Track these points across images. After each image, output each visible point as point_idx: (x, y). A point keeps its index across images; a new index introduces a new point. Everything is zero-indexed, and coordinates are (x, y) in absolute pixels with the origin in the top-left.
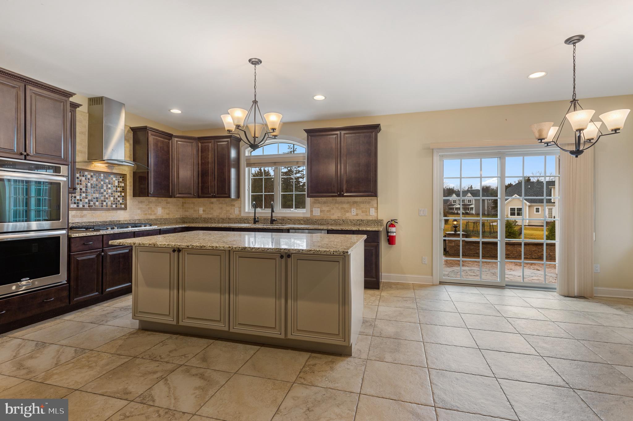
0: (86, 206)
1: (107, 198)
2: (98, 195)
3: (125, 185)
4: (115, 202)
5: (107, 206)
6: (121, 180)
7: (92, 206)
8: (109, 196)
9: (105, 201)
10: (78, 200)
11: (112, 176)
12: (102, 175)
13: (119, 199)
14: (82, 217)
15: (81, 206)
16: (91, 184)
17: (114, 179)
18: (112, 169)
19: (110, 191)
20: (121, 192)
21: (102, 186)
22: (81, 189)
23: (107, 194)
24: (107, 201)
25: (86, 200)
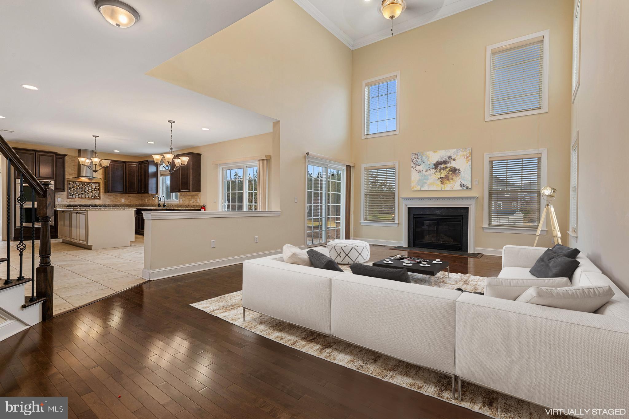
0: (77, 197)
1: (89, 194)
2: (83, 192)
3: (100, 187)
5: (88, 197)
6: (97, 185)
7: (80, 197)
9: (87, 195)
10: (72, 194)
11: (91, 184)
12: (86, 183)
13: (95, 194)
14: (74, 202)
15: (74, 197)
16: (80, 188)
17: (93, 185)
18: (92, 181)
19: (90, 190)
20: (97, 191)
21: (86, 188)
22: (74, 190)
23: (88, 192)
25: (77, 195)
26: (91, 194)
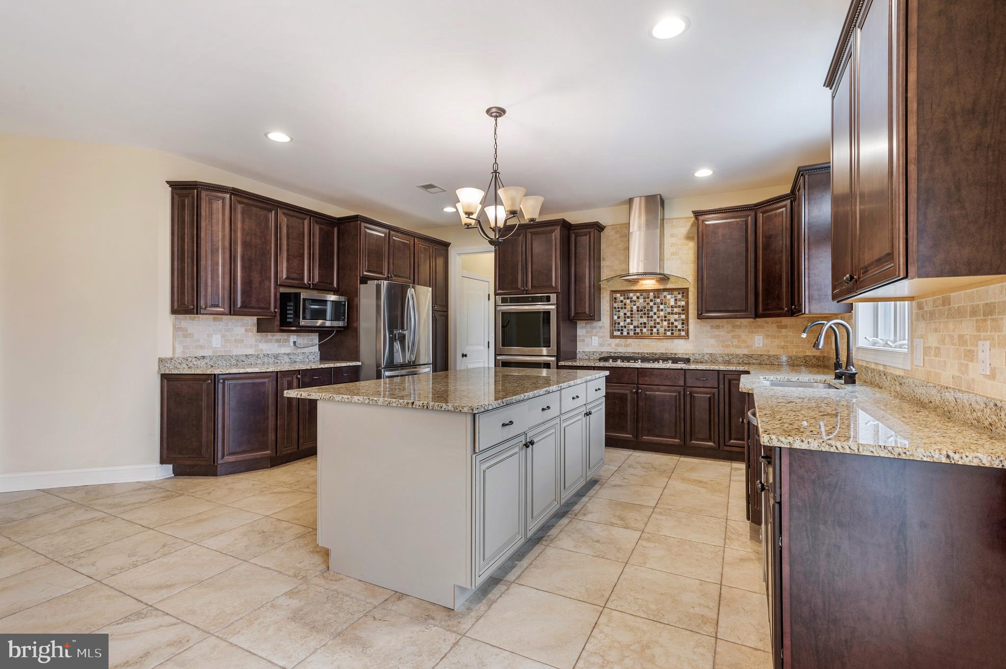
0: (632, 333)
2: (645, 320)
3: (687, 303)
4: (671, 327)
5: (658, 333)
6: (680, 296)
7: (638, 333)
8: (662, 320)
9: (655, 327)
10: (622, 327)
11: (665, 293)
12: (651, 294)
13: (676, 323)
14: (626, 346)
15: (625, 333)
16: (638, 307)
17: (669, 297)
18: (666, 284)
19: (662, 314)
20: (679, 314)
21: (652, 307)
22: (625, 314)
23: (658, 317)
24: (658, 326)
25: (632, 327)
26: (665, 323)
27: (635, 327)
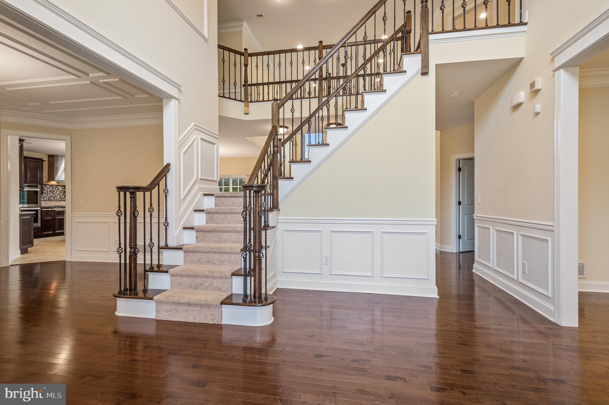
0: (47, 199)
1: (57, 196)
2: (52, 195)
4: (61, 197)
6: (63, 188)
7: (50, 199)
8: (58, 195)
10: (44, 197)
11: (59, 186)
12: (54, 186)
13: (62, 196)
14: (45, 204)
15: (45, 199)
16: (50, 190)
17: (60, 188)
18: (59, 183)
19: (58, 193)
20: (63, 193)
21: (54, 191)
22: (45, 192)
24: (57, 197)
25: (47, 197)
26: (59, 196)
27: (48, 197)
